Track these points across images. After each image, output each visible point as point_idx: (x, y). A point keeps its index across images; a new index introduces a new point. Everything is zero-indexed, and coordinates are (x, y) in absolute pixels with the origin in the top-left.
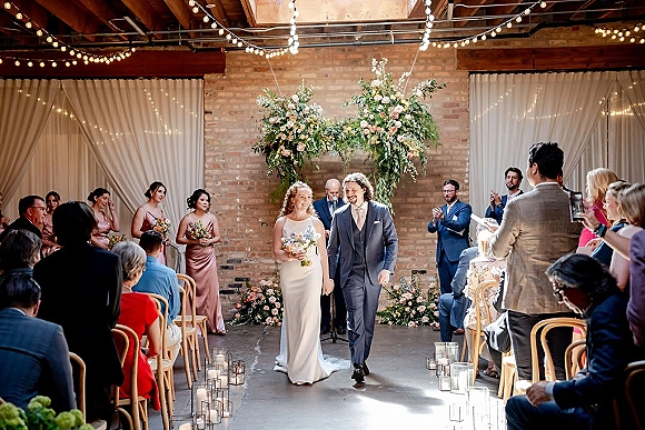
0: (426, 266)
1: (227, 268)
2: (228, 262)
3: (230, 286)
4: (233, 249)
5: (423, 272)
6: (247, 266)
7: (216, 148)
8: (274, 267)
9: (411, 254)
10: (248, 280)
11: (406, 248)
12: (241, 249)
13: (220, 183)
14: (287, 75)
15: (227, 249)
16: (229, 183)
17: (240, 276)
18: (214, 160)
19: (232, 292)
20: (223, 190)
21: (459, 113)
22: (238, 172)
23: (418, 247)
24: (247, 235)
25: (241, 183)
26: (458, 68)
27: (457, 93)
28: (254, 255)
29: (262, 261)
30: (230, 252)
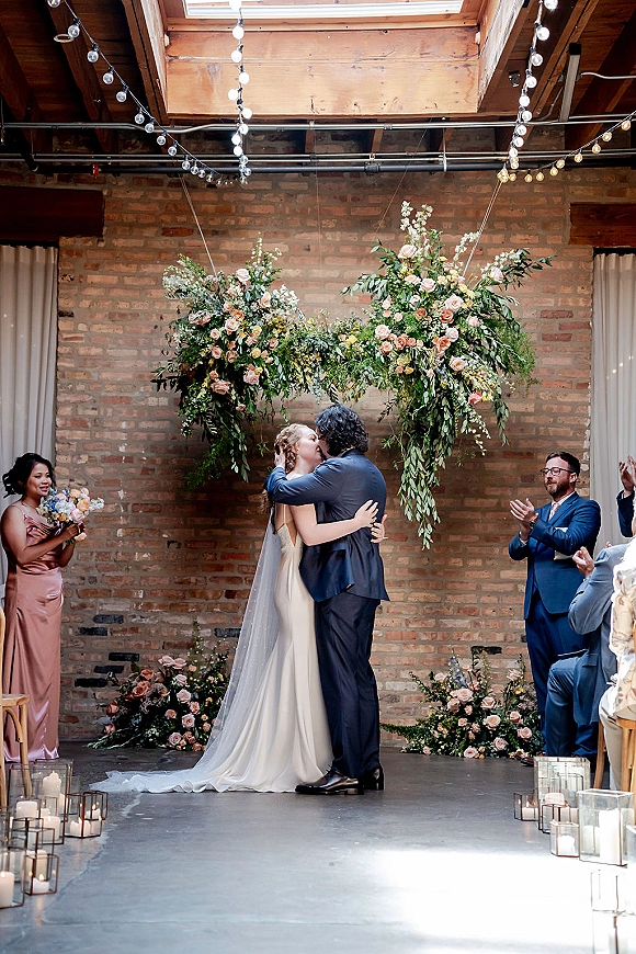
0: (500, 637)
1: (92, 632)
2: (96, 619)
3: (97, 670)
4: (107, 594)
5: (494, 650)
6: (134, 629)
7: (80, 387)
8: (189, 633)
9: (470, 612)
10: (135, 658)
11: (459, 599)
12: (124, 594)
13: (85, 458)
14: (229, 245)
15: (95, 593)
16: (105, 459)
17: (120, 649)
18: (75, 410)
19: (101, 683)
20: (91, 471)
21: (573, 331)
22: (123, 436)
23: (485, 599)
24: (138, 566)
25: (129, 459)
26: (573, 241)
27: (568, 290)
28: (149, 605)
29: (165, 619)
30: (101, 600)
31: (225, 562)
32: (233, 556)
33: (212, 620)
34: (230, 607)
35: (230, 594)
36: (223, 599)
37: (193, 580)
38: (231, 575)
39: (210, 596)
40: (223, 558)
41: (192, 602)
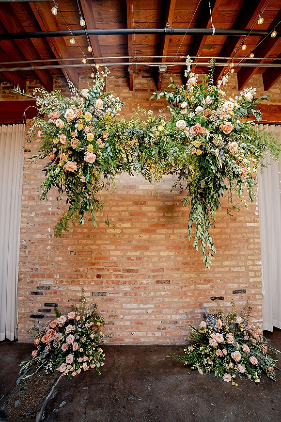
0: (223, 292)
1: (36, 293)
2: (38, 288)
3: (39, 311)
4: (43, 276)
5: (221, 298)
6: (55, 293)
7: (33, 182)
8: (80, 294)
9: (210, 281)
10: (56, 305)
11: (205, 276)
12: (50, 276)
13: (34, 214)
15: (37, 276)
16: (43, 214)
17: (49, 301)
18: (30, 192)
19: (41, 317)
20: (36, 219)
22: (50, 204)
23: (217, 275)
24: (57, 262)
25: (53, 214)
28: (62, 282)
29: (69, 288)
30: (40, 279)
31: (96, 261)
32: (100, 258)
33: (90, 288)
34: (99, 282)
35: (99, 276)
36: (96, 278)
37: (81, 270)
38: (99, 267)
39: (89, 277)
40: (95, 259)
41: (81, 280)
